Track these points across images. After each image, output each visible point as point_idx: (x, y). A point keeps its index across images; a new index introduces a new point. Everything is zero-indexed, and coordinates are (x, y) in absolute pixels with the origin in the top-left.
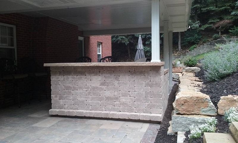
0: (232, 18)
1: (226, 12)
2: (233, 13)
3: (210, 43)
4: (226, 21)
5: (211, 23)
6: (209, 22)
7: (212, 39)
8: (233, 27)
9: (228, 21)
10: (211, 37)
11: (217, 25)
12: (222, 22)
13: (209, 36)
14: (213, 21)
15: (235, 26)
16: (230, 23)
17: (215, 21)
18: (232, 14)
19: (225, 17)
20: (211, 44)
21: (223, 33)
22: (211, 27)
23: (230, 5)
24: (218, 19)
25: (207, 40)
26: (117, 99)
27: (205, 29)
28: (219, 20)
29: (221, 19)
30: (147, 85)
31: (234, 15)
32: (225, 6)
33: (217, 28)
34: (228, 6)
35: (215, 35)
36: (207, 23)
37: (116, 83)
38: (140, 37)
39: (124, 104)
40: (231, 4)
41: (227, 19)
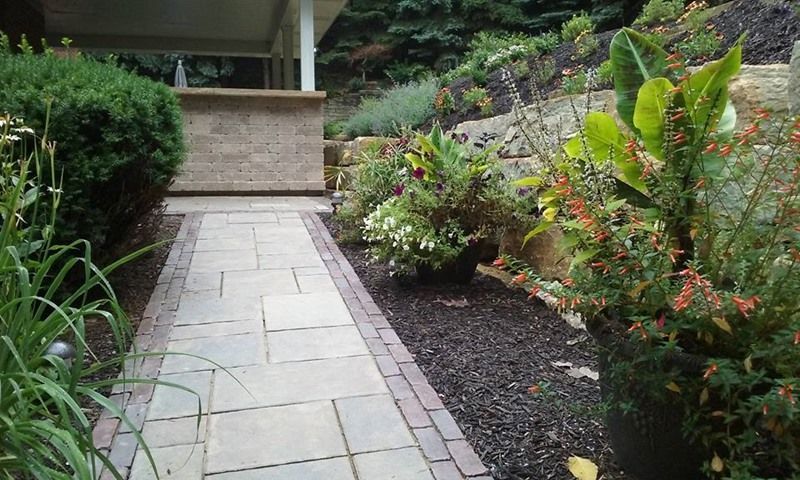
0: (390, 41)
1: (377, 25)
2: (392, 29)
3: (342, 100)
4: (378, 47)
5: (342, 49)
6: (340, 45)
7: (347, 90)
8: (391, 62)
9: (382, 48)
10: (343, 86)
11: (357, 56)
12: (369, 49)
13: (339, 81)
14: (348, 44)
15: (396, 61)
16: (385, 53)
17: (353, 44)
18: (389, 31)
19: (376, 38)
20: (345, 103)
21: (370, 77)
22: (343, 58)
23: (386, 7)
24: (360, 40)
25: (335, 91)
26: (245, 157)
27: (331, 62)
28: (361, 44)
29: (367, 41)
30: (300, 132)
31: (395, 34)
32: (375, 10)
33: (358, 62)
34: (381, 10)
35: (352, 82)
36: (333, 48)
37: (243, 128)
38: (180, 66)
39: (259, 166)
40: (387, 5)
41: (380, 42)
